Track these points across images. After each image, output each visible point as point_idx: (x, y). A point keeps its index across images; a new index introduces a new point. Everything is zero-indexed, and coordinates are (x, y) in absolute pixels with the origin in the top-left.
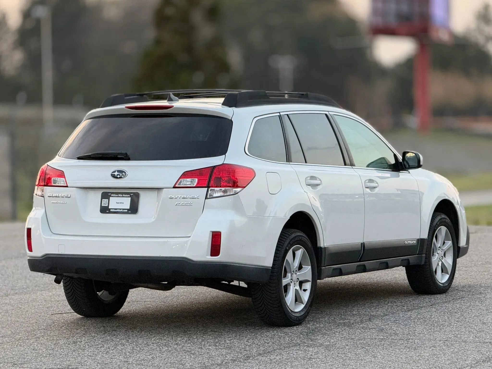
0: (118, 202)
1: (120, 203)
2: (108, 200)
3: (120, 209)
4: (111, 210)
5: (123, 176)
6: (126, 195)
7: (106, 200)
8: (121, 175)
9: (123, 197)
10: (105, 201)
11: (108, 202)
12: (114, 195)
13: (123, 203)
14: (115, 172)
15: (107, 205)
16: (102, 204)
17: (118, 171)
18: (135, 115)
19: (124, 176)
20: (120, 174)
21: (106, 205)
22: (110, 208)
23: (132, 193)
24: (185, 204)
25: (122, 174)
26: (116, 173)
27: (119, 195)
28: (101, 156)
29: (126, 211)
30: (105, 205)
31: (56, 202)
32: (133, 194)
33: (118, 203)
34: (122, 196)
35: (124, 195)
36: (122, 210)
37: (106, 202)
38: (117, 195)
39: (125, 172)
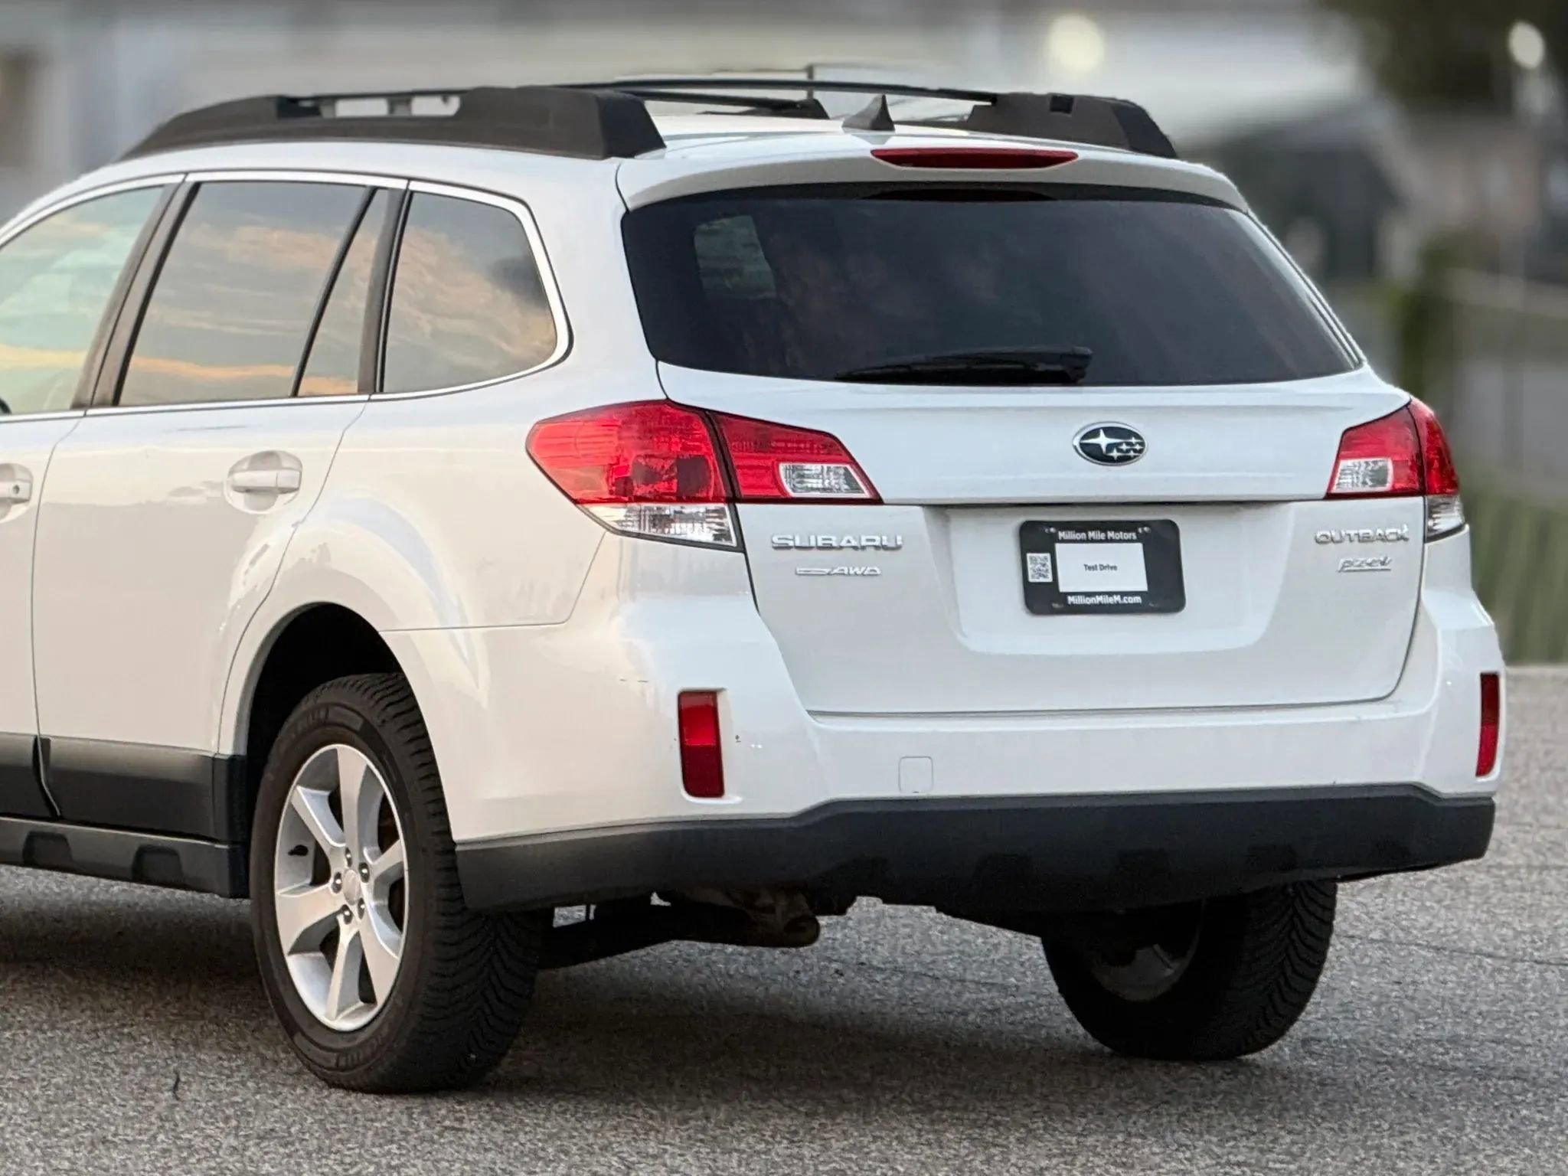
0: (1090, 564)
1: (1103, 567)
2: (1048, 555)
3: (1110, 594)
4: (1071, 599)
5: (1132, 454)
6: (1121, 535)
7: (1042, 555)
8: (1124, 447)
9: (1107, 541)
10: (1038, 561)
11: (1049, 563)
12: (1071, 535)
13: (1115, 568)
14: (1094, 433)
15: (1050, 579)
16: (1030, 573)
17: (1110, 431)
18: (888, 190)
19: (1135, 451)
20: (1121, 444)
21: (1045, 576)
22: (1063, 589)
23: (1143, 524)
24: (1370, 564)
25: (1128, 444)
26: (1103, 441)
27: (1092, 534)
28: (962, 366)
29: (1138, 599)
30: (1042, 580)
31: (827, 570)
32: (1146, 529)
33: (1094, 568)
34: (1102, 536)
35: (1111, 534)
36: (1117, 598)
37: (1044, 565)
38: (1083, 536)
39: (1137, 436)
